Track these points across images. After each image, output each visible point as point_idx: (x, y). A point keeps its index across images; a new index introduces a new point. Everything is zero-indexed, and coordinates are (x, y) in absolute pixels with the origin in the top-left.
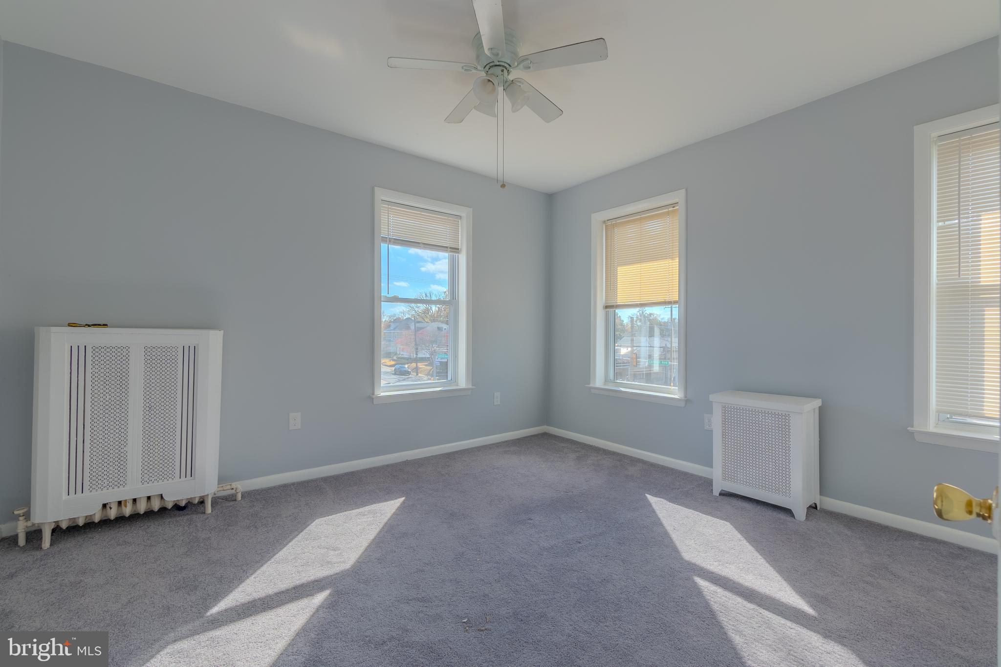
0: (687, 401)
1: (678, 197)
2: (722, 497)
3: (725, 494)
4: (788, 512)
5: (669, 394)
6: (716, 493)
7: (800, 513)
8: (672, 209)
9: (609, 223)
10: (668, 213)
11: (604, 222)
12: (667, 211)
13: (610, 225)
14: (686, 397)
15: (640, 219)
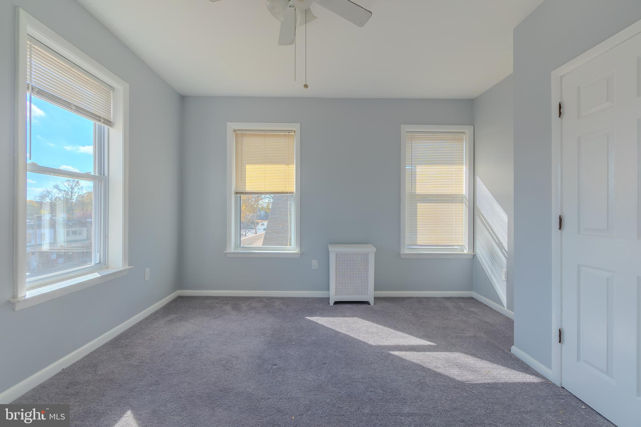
0: (302, 254)
1: (296, 127)
2: (336, 306)
3: (336, 303)
4: (367, 303)
5: (285, 251)
6: (332, 303)
7: (372, 302)
8: (288, 133)
9: (239, 132)
10: (285, 136)
11: (235, 131)
12: (284, 134)
13: (239, 134)
14: (301, 251)
15: (265, 135)
